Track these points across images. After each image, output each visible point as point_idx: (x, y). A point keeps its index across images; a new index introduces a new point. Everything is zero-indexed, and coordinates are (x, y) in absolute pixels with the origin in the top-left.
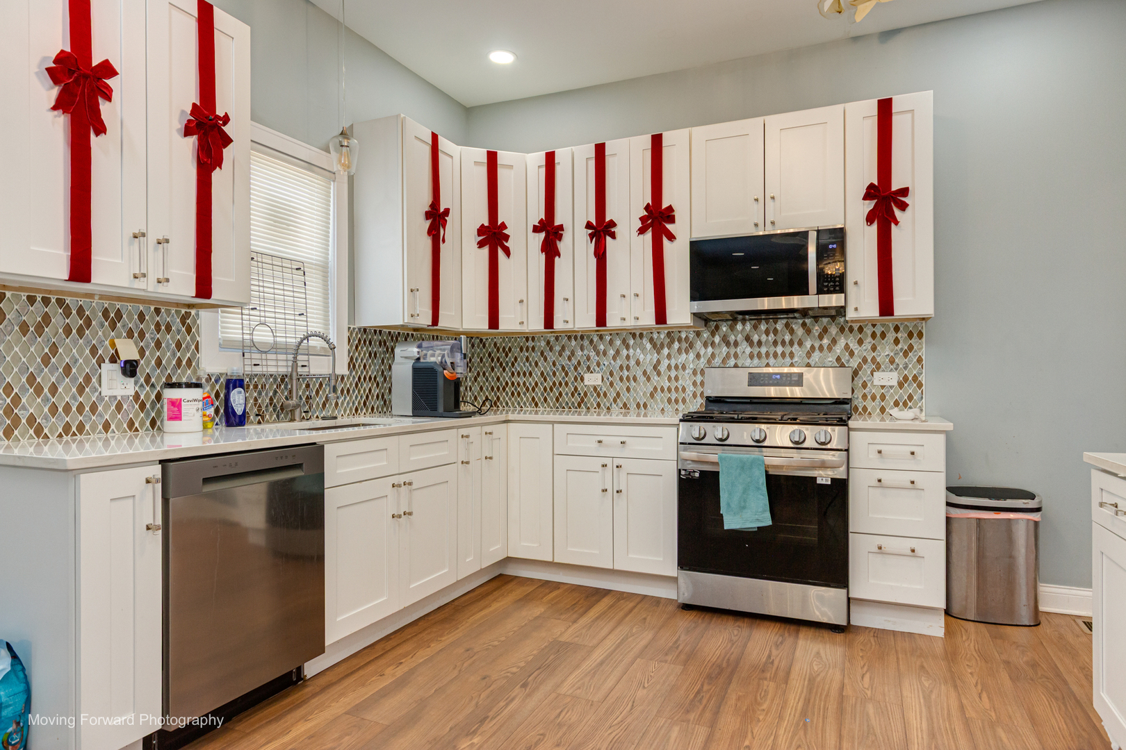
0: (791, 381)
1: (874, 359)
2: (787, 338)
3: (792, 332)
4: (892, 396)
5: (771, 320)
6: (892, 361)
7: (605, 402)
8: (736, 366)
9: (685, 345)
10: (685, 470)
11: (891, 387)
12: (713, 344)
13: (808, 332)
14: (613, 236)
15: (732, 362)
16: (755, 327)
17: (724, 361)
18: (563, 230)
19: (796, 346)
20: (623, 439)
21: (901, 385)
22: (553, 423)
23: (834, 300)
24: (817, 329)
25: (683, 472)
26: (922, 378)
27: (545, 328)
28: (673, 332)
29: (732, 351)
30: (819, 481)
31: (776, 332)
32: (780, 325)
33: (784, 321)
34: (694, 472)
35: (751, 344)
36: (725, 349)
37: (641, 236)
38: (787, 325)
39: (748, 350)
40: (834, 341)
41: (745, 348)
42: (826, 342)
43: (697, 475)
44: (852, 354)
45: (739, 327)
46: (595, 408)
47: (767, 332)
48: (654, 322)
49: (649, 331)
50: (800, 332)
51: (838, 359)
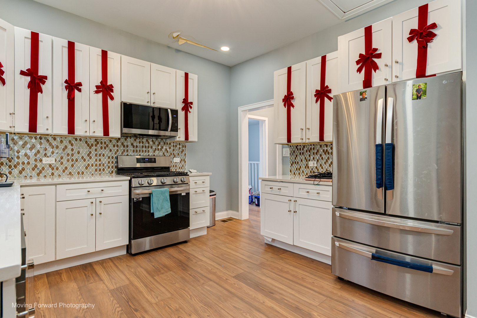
0: (152, 161)
1: (174, 154)
2: (147, 145)
3: (149, 143)
4: (178, 165)
5: (141, 138)
6: (178, 154)
7: (56, 173)
8: (127, 155)
9: (104, 145)
10: (136, 198)
11: (178, 162)
12: (117, 146)
13: (154, 143)
14: (80, 90)
15: (125, 153)
16: (135, 140)
17: (122, 153)
18: (47, 79)
19: (150, 148)
20: (102, 189)
21: (181, 162)
22: (56, 185)
23: (173, 133)
24: (157, 143)
25: (135, 199)
26: (186, 160)
27: (29, 132)
28: (98, 139)
29: (126, 149)
30: (182, 194)
31: (143, 143)
32: (144, 140)
33: (146, 139)
34: (140, 198)
35: (134, 147)
36: (122, 148)
37: (96, 94)
38: (147, 140)
39: (132, 149)
40: (162, 147)
41: (131, 148)
42: (159, 147)
43: (141, 199)
44: (167, 152)
45: (129, 139)
46: (50, 176)
47: (140, 142)
48: (103, 135)
49: (85, 138)
50: (151, 143)
51: (164, 153)
